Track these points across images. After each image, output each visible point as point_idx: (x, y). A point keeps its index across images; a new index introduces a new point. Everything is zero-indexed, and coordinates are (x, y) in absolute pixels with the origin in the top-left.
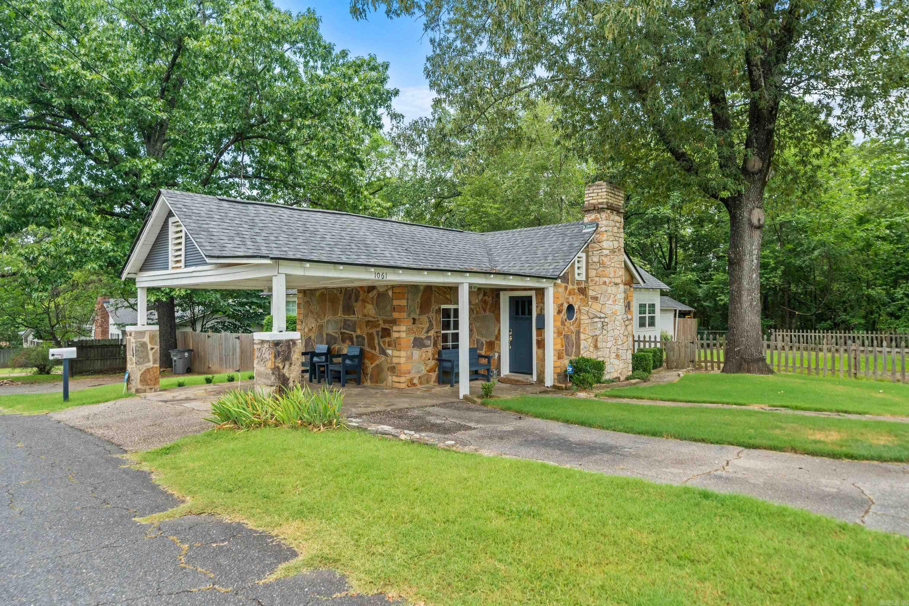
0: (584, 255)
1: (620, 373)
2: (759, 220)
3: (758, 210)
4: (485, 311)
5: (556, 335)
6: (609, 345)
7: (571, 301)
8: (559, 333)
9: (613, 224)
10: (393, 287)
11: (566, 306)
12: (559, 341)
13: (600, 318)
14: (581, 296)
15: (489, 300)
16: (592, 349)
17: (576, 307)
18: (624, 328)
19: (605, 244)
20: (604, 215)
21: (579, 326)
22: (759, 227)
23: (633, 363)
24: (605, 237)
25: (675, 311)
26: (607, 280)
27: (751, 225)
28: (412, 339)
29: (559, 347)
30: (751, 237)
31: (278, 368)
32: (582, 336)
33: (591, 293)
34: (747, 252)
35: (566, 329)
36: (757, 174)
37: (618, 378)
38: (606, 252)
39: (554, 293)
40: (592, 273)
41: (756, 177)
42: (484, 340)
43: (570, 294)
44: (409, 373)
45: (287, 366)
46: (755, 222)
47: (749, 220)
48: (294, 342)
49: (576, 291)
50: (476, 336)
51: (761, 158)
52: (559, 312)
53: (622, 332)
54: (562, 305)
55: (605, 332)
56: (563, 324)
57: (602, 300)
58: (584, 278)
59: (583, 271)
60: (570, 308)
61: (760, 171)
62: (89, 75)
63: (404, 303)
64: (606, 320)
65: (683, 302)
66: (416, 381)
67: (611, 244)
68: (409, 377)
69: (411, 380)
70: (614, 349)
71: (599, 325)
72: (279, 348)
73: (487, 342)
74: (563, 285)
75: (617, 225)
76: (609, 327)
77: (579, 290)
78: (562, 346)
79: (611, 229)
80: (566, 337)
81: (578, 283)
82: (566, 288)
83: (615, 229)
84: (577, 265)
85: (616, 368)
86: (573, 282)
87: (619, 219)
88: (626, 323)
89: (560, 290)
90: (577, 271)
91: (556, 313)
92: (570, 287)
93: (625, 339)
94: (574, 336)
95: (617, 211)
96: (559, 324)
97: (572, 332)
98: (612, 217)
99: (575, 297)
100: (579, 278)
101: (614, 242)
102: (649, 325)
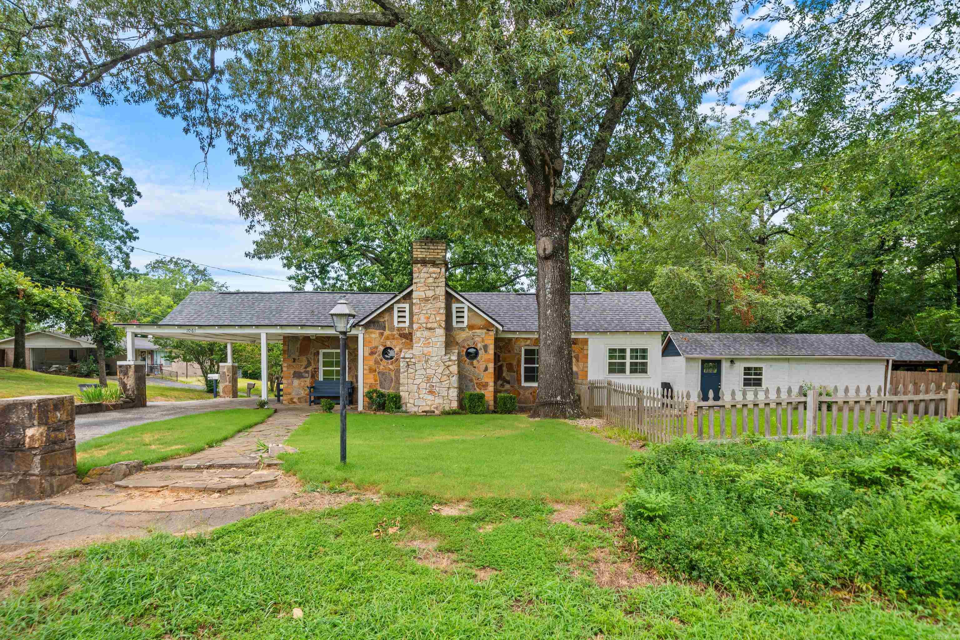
0: (407, 306)
1: (436, 408)
2: (545, 250)
3: (544, 238)
5: (366, 371)
7: (388, 344)
8: (372, 370)
9: (427, 275)
11: (380, 348)
12: (371, 376)
14: (404, 340)
17: (396, 350)
18: (443, 367)
22: (546, 257)
25: (888, 361)
27: (539, 256)
28: (292, 372)
29: (372, 381)
30: (542, 269)
35: (382, 367)
36: (534, 200)
37: (433, 412)
38: (418, 301)
39: (366, 339)
40: (414, 320)
41: (536, 203)
43: (387, 338)
44: (290, 394)
46: (541, 252)
48: (130, 366)
49: (397, 336)
52: (372, 353)
53: (440, 371)
54: (376, 348)
55: (411, 371)
56: (377, 362)
58: (407, 324)
59: (407, 320)
60: (389, 350)
61: (535, 196)
64: (413, 360)
65: (940, 351)
66: (295, 400)
67: (423, 293)
68: (289, 397)
69: (292, 399)
70: (425, 386)
74: (378, 331)
75: (434, 276)
76: (418, 366)
77: (401, 335)
78: (376, 381)
79: (422, 280)
80: (382, 374)
81: (399, 329)
82: (382, 334)
83: (431, 280)
84: (396, 314)
85: (429, 403)
86: (392, 328)
87: (438, 270)
88: (447, 364)
89: (373, 336)
90: (396, 319)
91: (367, 354)
92: (387, 333)
93: (445, 378)
94: (393, 374)
95: (434, 263)
96: (372, 363)
97: (390, 370)
98: (425, 270)
99: (395, 342)
100: (402, 325)
101: (427, 292)
102: (631, 372)
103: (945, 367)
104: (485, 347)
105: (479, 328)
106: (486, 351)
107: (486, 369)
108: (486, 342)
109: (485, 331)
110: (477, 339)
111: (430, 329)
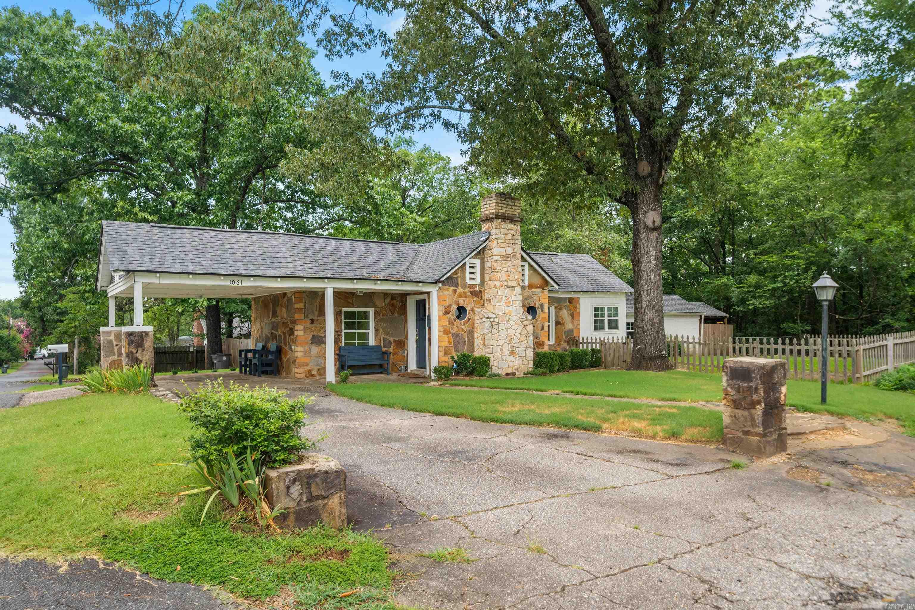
0: (478, 261)
1: (517, 370)
2: (654, 222)
3: (653, 212)
4: (393, 313)
5: (441, 334)
6: (501, 342)
7: (461, 303)
8: (446, 332)
9: (506, 232)
10: (295, 293)
11: (454, 307)
12: (446, 338)
13: (488, 318)
14: (475, 299)
15: (398, 304)
16: (481, 346)
17: (468, 309)
18: (521, 327)
19: (495, 251)
20: (494, 224)
21: (473, 325)
22: (655, 229)
23: (534, 361)
24: (495, 244)
25: (701, 316)
26: (498, 284)
27: (646, 227)
28: (310, 337)
29: (446, 344)
30: (647, 239)
31: (132, 352)
32: (476, 335)
33: (486, 296)
34: (644, 253)
35: (455, 328)
36: (647, 178)
37: (514, 374)
38: (495, 258)
39: (439, 297)
40: (487, 277)
41: (648, 181)
42: (392, 339)
43: (460, 296)
44: (307, 365)
45: (140, 352)
46: (650, 223)
47: (645, 222)
48: (147, 333)
49: (469, 294)
50: (382, 335)
51: (649, 163)
52: (446, 313)
53: (519, 331)
54: (450, 306)
55: (494, 331)
56: (451, 323)
57: (494, 301)
58: (478, 281)
59: (478, 276)
60: (461, 310)
61: (650, 175)
62: (127, 126)
63: (302, 306)
64: (496, 320)
65: (719, 309)
66: (314, 372)
67: (503, 250)
68: (307, 368)
69: (310, 371)
70: (507, 346)
71: (487, 324)
72: (132, 338)
73: (395, 341)
74: (451, 289)
75: (512, 232)
76: (501, 326)
77: (472, 293)
78: (450, 343)
79: (503, 236)
80: (456, 335)
81: (471, 286)
82: (455, 291)
83: (509, 237)
84: (468, 270)
85: (511, 364)
86: (464, 286)
87: (515, 227)
88: (525, 323)
89: (447, 293)
90: (468, 276)
91: (441, 314)
92: (460, 290)
93: (523, 338)
94: (465, 335)
95: (512, 220)
96: (446, 323)
97: (463, 331)
98: (504, 225)
99: (467, 300)
100: (472, 282)
101: (507, 249)
102: (609, 328)
103: (726, 320)
104: (542, 305)
105: (537, 287)
106: (542, 310)
107: (543, 329)
108: (543, 301)
109: (541, 290)
110: (535, 298)
111: (510, 287)
